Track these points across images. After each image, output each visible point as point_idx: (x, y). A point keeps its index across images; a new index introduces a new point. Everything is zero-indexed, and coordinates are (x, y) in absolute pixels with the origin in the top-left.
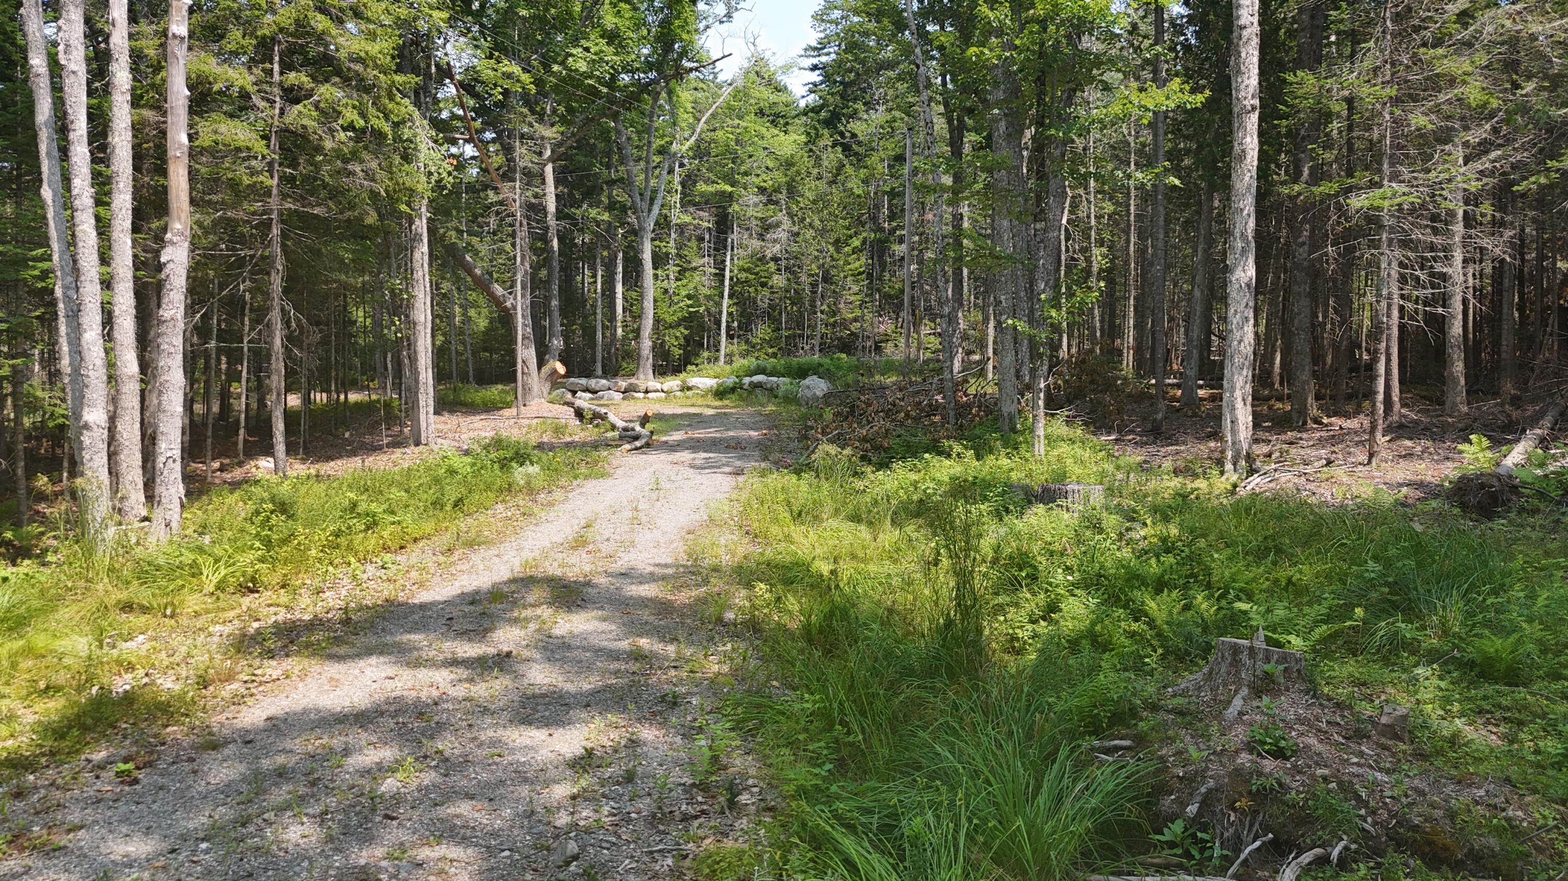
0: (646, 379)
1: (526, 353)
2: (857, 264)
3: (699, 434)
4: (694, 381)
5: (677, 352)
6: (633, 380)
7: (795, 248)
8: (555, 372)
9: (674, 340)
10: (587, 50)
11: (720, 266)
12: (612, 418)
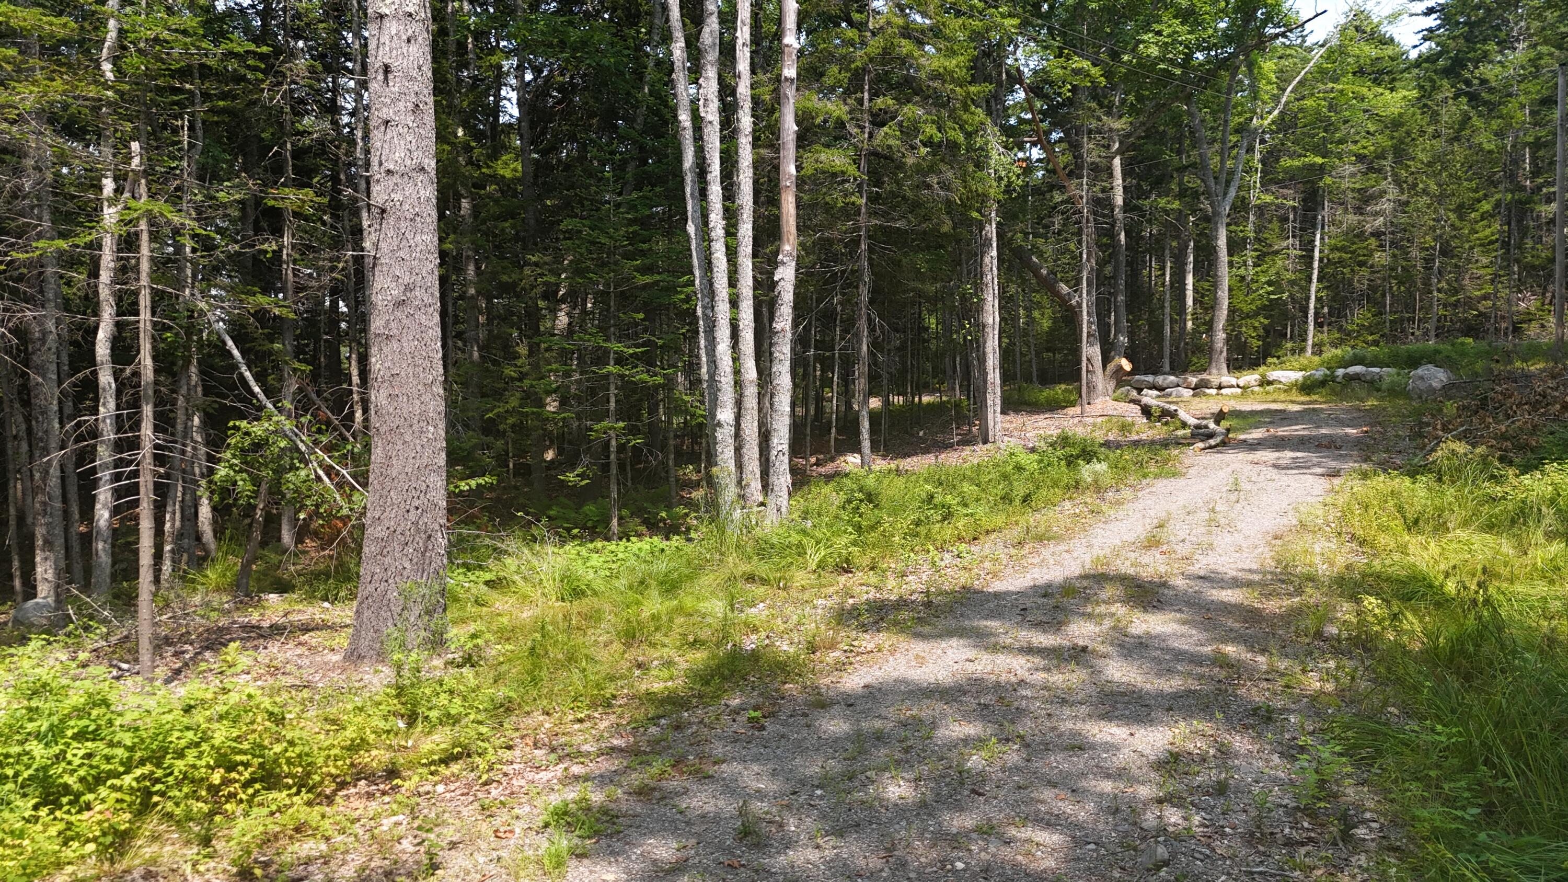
0: (1220, 375)
1: (1091, 352)
2: (1488, 232)
3: (1282, 431)
4: (1274, 375)
5: (1255, 343)
6: (1204, 376)
7: (1403, 219)
8: (1121, 369)
9: (1251, 333)
10: (1159, 33)
11: (1308, 247)
12: (1182, 414)
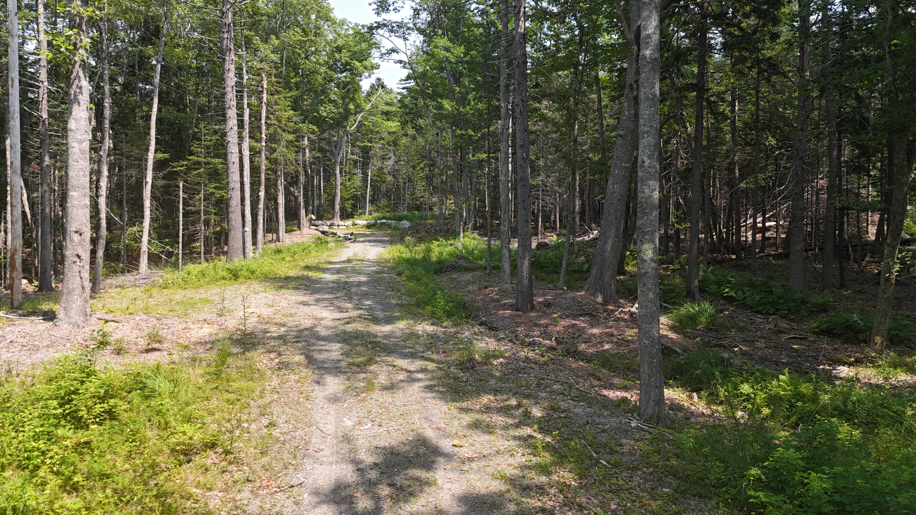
0: (337, 221)
1: (303, 212)
2: (422, 174)
3: (368, 239)
4: (357, 222)
5: (350, 210)
6: (332, 221)
7: (397, 167)
8: (311, 218)
9: (348, 206)
10: (326, 107)
11: (365, 174)
12: (338, 234)
